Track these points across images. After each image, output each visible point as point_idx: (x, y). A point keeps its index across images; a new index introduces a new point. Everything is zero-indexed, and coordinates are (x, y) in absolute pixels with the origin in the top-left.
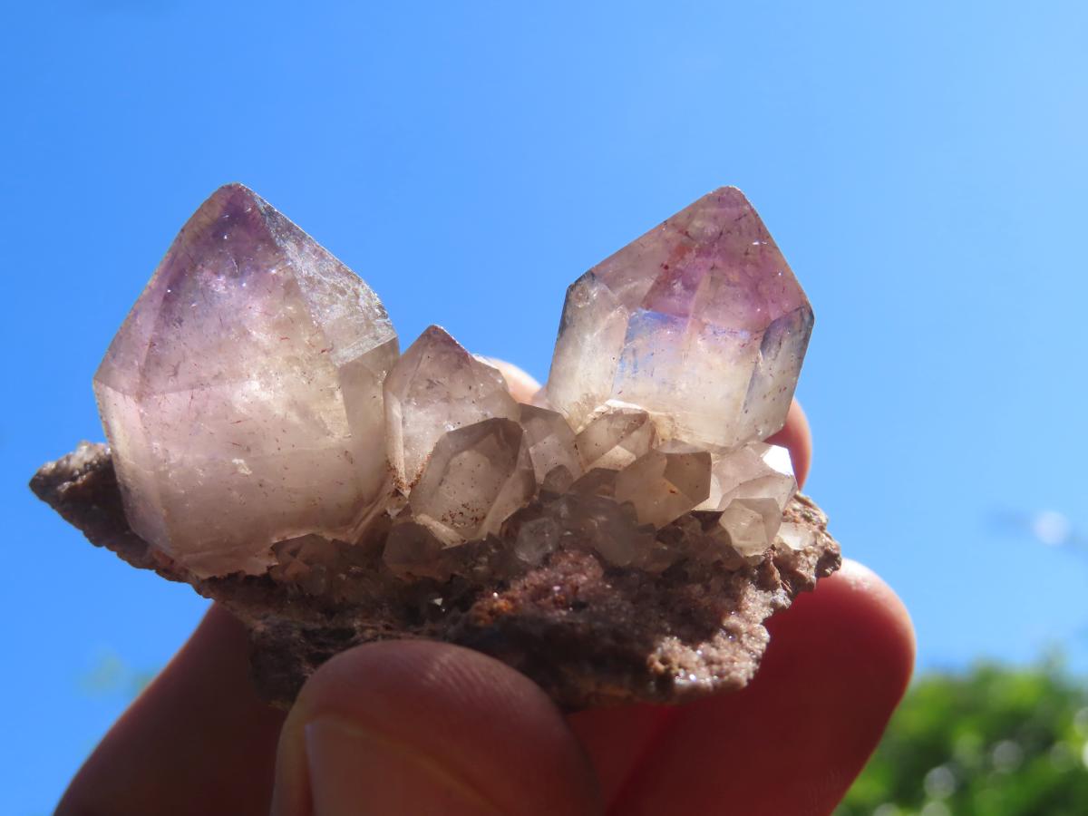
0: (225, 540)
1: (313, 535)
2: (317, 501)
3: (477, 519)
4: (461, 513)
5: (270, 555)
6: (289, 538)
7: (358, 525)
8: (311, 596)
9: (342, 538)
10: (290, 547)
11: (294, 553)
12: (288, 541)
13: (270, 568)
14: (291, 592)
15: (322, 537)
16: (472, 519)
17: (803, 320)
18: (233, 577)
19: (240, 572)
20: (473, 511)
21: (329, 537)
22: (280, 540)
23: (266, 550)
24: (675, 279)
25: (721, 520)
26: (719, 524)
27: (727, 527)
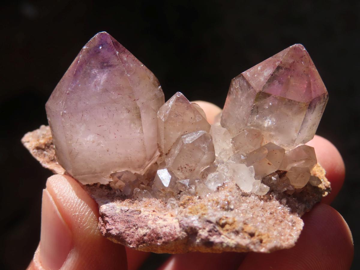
0: (93, 171)
1: (127, 171)
2: (129, 158)
3: (191, 170)
4: (185, 167)
5: (110, 177)
6: (117, 172)
7: (145, 168)
8: (125, 195)
9: (138, 172)
10: (118, 175)
11: (119, 178)
12: (117, 173)
13: (110, 182)
14: (117, 193)
15: (130, 172)
16: (190, 170)
17: (324, 98)
18: (95, 185)
19: (98, 183)
20: (190, 167)
21: (133, 172)
22: (114, 172)
23: (109, 175)
24: (275, 80)
25: (287, 174)
26: (286, 176)
27: (289, 177)
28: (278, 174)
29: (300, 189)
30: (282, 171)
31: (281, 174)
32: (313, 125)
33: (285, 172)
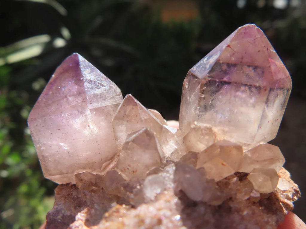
2: (87, 160)
4: (128, 169)
6: (79, 173)
15: (91, 173)
20: (132, 168)
21: (94, 173)
25: (248, 177)
26: (247, 179)
27: (252, 180)
28: (238, 177)
29: (266, 194)
30: (242, 173)
31: (241, 176)
32: (275, 120)
33: (246, 175)
